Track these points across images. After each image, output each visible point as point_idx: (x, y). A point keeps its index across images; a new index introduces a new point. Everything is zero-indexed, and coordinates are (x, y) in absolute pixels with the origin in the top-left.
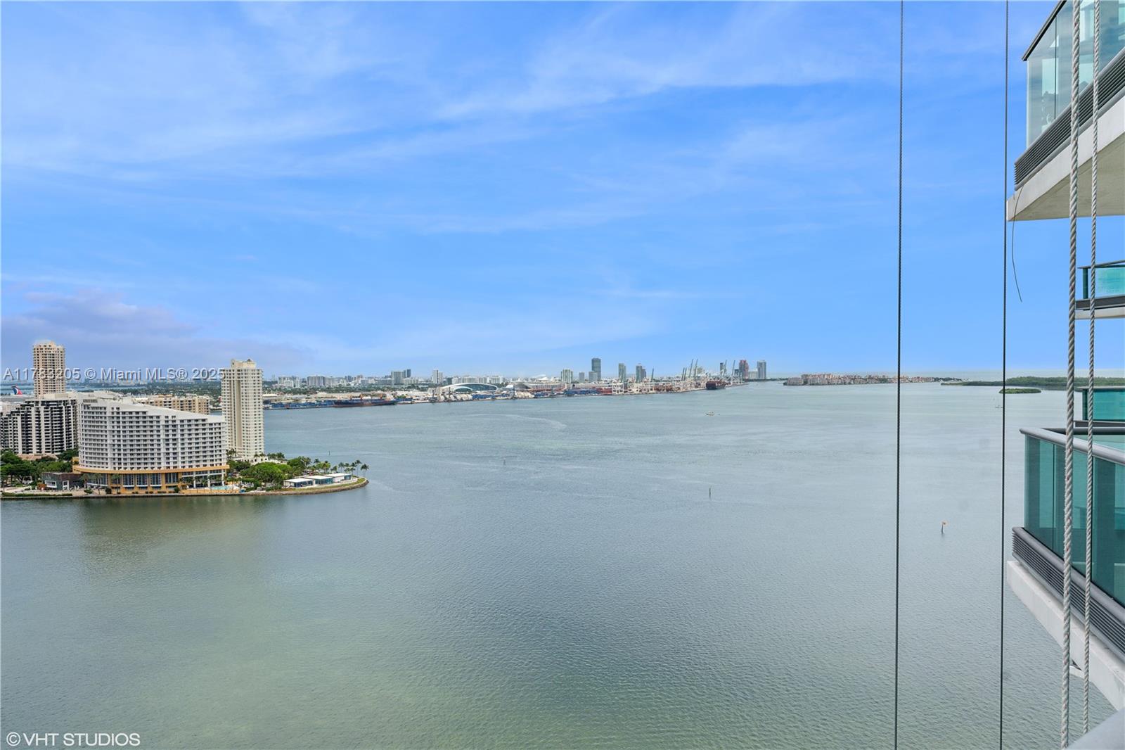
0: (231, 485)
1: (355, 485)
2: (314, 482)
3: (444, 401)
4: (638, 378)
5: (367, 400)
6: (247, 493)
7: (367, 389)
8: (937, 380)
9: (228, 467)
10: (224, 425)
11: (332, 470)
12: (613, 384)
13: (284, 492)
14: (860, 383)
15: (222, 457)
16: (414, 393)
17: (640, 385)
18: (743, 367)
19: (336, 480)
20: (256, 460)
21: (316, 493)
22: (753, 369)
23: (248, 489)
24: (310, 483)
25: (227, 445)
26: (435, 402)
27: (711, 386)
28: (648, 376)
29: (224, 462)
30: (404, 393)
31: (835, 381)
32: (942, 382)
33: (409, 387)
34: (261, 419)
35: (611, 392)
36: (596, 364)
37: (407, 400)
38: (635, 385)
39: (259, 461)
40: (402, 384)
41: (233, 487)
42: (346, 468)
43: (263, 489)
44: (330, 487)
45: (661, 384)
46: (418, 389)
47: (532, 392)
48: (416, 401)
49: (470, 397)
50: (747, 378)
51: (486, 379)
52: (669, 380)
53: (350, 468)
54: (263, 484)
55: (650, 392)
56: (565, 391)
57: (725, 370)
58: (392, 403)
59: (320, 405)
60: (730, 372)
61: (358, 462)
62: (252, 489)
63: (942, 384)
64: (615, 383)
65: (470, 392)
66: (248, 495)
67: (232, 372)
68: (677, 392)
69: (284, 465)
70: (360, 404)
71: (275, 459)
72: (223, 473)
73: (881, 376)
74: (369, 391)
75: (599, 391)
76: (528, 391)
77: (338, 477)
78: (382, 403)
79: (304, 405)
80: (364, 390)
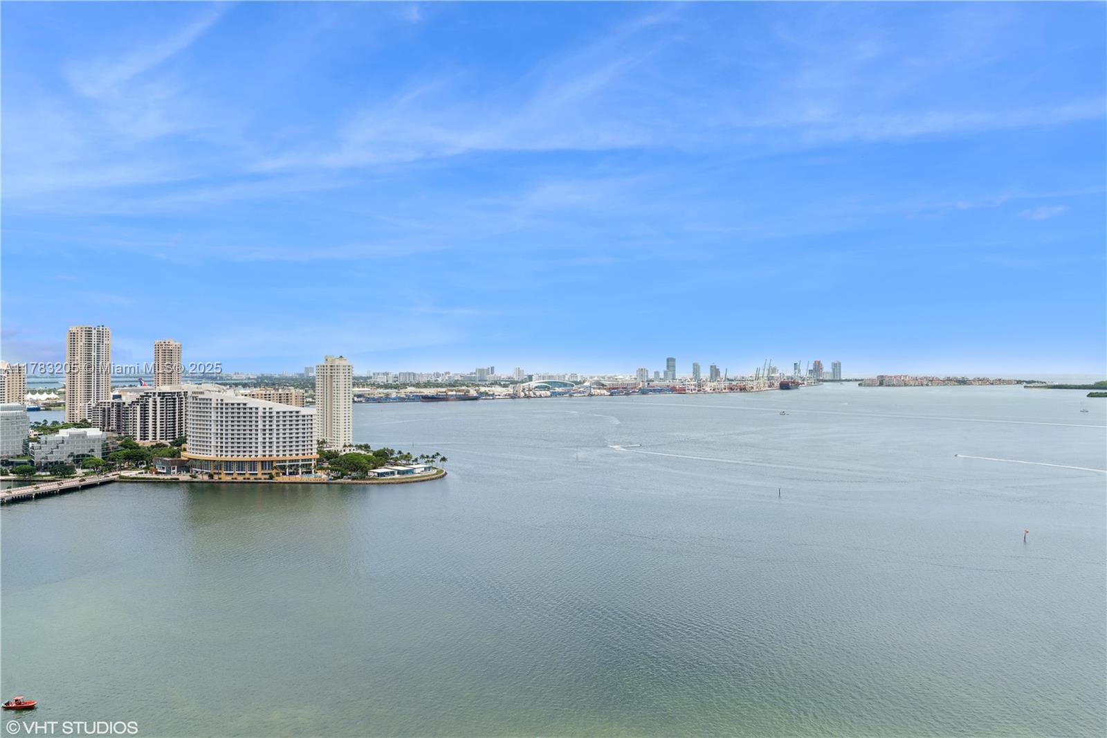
0: (320, 473)
1: (433, 477)
2: (396, 472)
3: (524, 397)
4: (712, 377)
5: (452, 396)
6: (334, 481)
7: (452, 385)
8: (1019, 382)
9: (318, 456)
10: (316, 417)
11: (413, 461)
12: (687, 383)
13: (368, 482)
14: (938, 385)
15: (313, 446)
16: (497, 390)
17: (713, 384)
18: (818, 367)
19: (417, 471)
20: (344, 451)
21: (397, 483)
22: (827, 368)
23: (335, 478)
24: (393, 473)
25: (317, 435)
26: (515, 398)
27: (785, 386)
28: (722, 375)
29: (315, 451)
30: (487, 389)
31: (912, 383)
32: (1025, 384)
33: (492, 384)
34: (351, 412)
35: (685, 390)
36: (671, 363)
37: (489, 395)
38: (709, 384)
39: (347, 452)
40: (486, 381)
41: (323, 476)
42: (426, 459)
43: (349, 478)
44: (411, 478)
45: (734, 383)
46: (500, 385)
47: (609, 389)
48: (498, 397)
49: (548, 393)
50: (821, 378)
51: (564, 376)
52: (743, 379)
53: (431, 459)
54: (349, 473)
55: (724, 391)
56: (640, 389)
57: (799, 371)
58: (475, 399)
59: (408, 399)
60: (804, 373)
61: (438, 454)
62: (339, 478)
63: (1025, 387)
64: (688, 381)
65: (549, 389)
66: (335, 483)
67: (325, 368)
68: (750, 391)
69: (369, 456)
70: (445, 399)
71: (362, 450)
72: (313, 462)
73: (959, 377)
74: (454, 386)
75: (673, 390)
76: (605, 389)
77: (419, 468)
78: (466, 398)
79: (394, 399)
80: (450, 385)
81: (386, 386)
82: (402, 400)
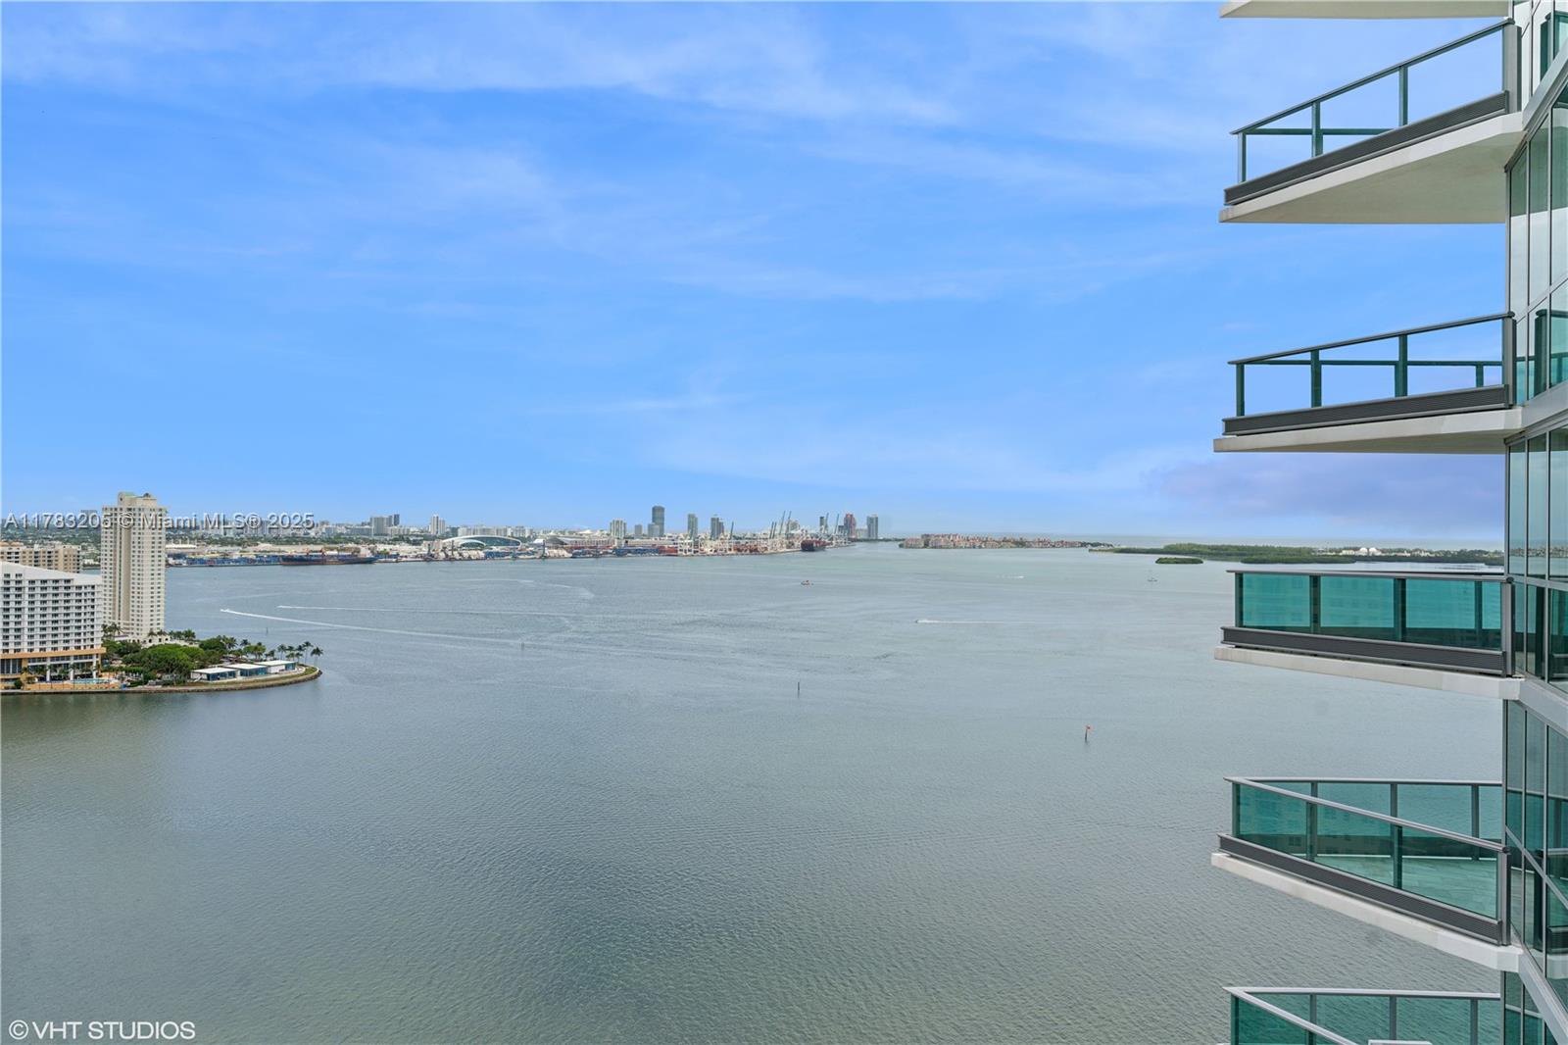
0: (106, 677)
1: (301, 678)
2: (239, 673)
3: (445, 560)
4: (712, 534)
5: (332, 556)
6: (131, 689)
7: (333, 540)
8: (1084, 545)
9: (104, 650)
10: (101, 589)
11: (267, 655)
12: (679, 541)
13: (191, 688)
14: (992, 547)
15: (95, 635)
16: (404, 549)
17: (714, 543)
18: (849, 523)
19: (273, 670)
20: (150, 641)
21: (241, 689)
22: (861, 525)
23: (134, 684)
24: (232, 674)
25: (103, 616)
26: (431, 560)
27: (807, 547)
28: (727, 533)
29: (98, 642)
30: (388, 547)
31: (963, 544)
32: (1090, 547)
33: (396, 540)
34: (162, 581)
35: (677, 551)
36: (658, 514)
37: (391, 557)
38: (709, 543)
39: (156, 642)
40: (386, 535)
41: (112, 681)
42: (288, 653)
43: (157, 684)
44: (263, 681)
45: (742, 542)
46: (408, 542)
47: (570, 550)
48: (404, 559)
49: (482, 554)
50: (853, 537)
51: (506, 531)
52: (754, 538)
53: (296, 653)
54: (159, 675)
55: (729, 552)
56: (615, 549)
57: (826, 527)
58: (369, 561)
59: (260, 561)
60: (832, 529)
61: (308, 644)
62: (140, 683)
63: (1090, 550)
64: (682, 539)
65: (482, 547)
66: (134, 692)
67: (119, 511)
68: (763, 554)
69: (193, 649)
70: (321, 561)
71: (181, 639)
72: (95, 660)
73: (1018, 539)
74: (336, 543)
75: (660, 551)
76: (565, 549)
77: (277, 666)
78: (354, 560)
79: (236, 561)
80: (330, 541)
81: (223, 542)
82: (250, 562)
